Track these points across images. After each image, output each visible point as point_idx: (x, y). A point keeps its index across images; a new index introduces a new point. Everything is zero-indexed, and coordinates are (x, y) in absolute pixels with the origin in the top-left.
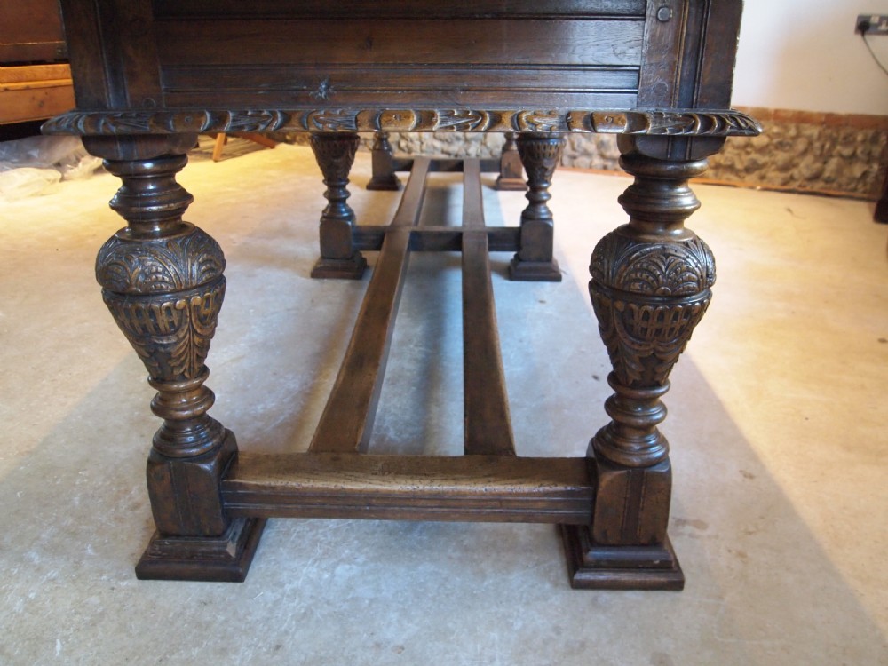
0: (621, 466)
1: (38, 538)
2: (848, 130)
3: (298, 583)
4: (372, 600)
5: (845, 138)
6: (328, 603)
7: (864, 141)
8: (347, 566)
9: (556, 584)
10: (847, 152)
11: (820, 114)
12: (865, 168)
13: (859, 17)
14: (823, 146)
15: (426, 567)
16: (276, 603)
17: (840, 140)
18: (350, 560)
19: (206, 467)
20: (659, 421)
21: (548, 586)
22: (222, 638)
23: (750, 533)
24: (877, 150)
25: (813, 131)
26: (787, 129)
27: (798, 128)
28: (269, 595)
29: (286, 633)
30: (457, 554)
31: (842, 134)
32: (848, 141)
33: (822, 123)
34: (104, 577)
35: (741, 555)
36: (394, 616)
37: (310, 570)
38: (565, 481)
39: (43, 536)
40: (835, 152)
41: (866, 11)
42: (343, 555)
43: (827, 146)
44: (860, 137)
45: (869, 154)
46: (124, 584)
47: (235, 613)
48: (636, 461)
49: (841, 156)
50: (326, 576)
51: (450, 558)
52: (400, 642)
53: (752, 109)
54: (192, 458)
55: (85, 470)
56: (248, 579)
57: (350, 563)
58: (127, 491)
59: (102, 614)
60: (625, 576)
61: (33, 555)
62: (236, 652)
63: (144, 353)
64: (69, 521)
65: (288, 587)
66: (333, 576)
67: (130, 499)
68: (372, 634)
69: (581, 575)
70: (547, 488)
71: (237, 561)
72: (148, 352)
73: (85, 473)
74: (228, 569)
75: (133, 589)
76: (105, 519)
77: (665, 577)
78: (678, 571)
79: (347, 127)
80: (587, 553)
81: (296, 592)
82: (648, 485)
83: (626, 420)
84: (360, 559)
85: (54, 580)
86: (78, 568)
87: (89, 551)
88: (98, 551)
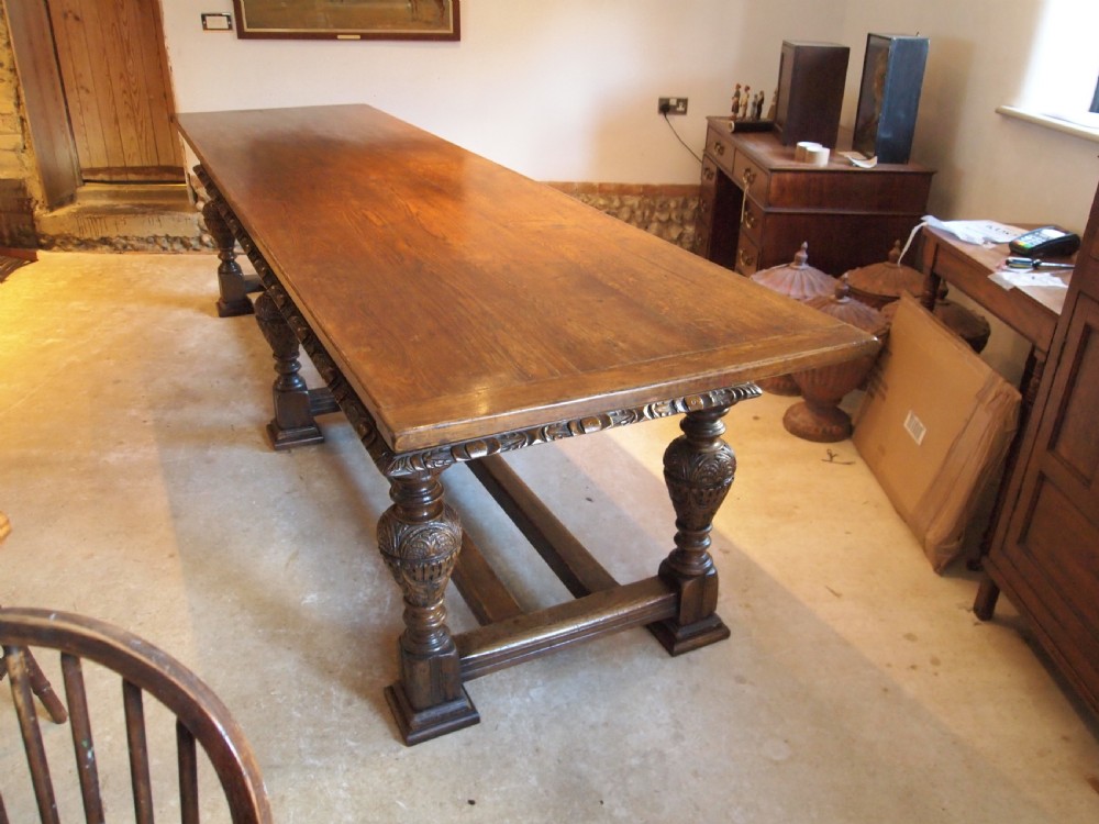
0: (692, 577)
2: (663, 198)
3: (514, 711)
4: (568, 704)
5: (661, 206)
6: (544, 715)
7: (676, 208)
8: (535, 690)
9: (662, 657)
10: (664, 217)
11: (638, 186)
12: (681, 230)
13: (661, 100)
14: (643, 214)
15: (582, 674)
16: (512, 727)
17: (657, 207)
18: (533, 686)
19: (452, 654)
20: (708, 546)
21: (659, 660)
22: (500, 758)
23: (745, 591)
24: (688, 214)
25: (634, 201)
26: (612, 201)
27: (620, 199)
28: (504, 725)
29: (535, 741)
30: (594, 659)
31: (658, 202)
32: (663, 208)
33: (640, 194)
34: (383, 755)
35: (747, 606)
36: (587, 708)
37: (515, 701)
38: (657, 595)
40: (653, 219)
41: (666, 95)
42: (527, 684)
43: (647, 213)
44: (673, 204)
45: (682, 218)
46: (401, 753)
47: (493, 742)
48: (698, 572)
49: (660, 221)
50: (528, 700)
51: (592, 663)
52: (604, 721)
53: (579, 184)
54: (442, 652)
55: (273, 690)
56: (482, 720)
57: (534, 687)
58: (329, 694)
59: (408, 776)
60: (700, 639)
61: (311, 761)
62: (515, 762)
63: (422, 591)
64: (310, 730)
65: (510, 715)
66: (532, 699)
67: (338, 699)
68: (584, 723)
69: (677, 648)
70: (652, 602)
71: (473, 710)
72: (426, 591)
73: (278, 692)
74: (470, 717)
75: (412, 754)
76: (336, 719)
77: (721, 632)
78: (726, 627)
79: (566, 436)
80: (677, 631)
81: (518, 716)
82: (708, 584)
83: (689, 549)
84: (540, 682)
85: (348, 770)
86: (356, 757)
87: (352, 744)
88: (357, 741)
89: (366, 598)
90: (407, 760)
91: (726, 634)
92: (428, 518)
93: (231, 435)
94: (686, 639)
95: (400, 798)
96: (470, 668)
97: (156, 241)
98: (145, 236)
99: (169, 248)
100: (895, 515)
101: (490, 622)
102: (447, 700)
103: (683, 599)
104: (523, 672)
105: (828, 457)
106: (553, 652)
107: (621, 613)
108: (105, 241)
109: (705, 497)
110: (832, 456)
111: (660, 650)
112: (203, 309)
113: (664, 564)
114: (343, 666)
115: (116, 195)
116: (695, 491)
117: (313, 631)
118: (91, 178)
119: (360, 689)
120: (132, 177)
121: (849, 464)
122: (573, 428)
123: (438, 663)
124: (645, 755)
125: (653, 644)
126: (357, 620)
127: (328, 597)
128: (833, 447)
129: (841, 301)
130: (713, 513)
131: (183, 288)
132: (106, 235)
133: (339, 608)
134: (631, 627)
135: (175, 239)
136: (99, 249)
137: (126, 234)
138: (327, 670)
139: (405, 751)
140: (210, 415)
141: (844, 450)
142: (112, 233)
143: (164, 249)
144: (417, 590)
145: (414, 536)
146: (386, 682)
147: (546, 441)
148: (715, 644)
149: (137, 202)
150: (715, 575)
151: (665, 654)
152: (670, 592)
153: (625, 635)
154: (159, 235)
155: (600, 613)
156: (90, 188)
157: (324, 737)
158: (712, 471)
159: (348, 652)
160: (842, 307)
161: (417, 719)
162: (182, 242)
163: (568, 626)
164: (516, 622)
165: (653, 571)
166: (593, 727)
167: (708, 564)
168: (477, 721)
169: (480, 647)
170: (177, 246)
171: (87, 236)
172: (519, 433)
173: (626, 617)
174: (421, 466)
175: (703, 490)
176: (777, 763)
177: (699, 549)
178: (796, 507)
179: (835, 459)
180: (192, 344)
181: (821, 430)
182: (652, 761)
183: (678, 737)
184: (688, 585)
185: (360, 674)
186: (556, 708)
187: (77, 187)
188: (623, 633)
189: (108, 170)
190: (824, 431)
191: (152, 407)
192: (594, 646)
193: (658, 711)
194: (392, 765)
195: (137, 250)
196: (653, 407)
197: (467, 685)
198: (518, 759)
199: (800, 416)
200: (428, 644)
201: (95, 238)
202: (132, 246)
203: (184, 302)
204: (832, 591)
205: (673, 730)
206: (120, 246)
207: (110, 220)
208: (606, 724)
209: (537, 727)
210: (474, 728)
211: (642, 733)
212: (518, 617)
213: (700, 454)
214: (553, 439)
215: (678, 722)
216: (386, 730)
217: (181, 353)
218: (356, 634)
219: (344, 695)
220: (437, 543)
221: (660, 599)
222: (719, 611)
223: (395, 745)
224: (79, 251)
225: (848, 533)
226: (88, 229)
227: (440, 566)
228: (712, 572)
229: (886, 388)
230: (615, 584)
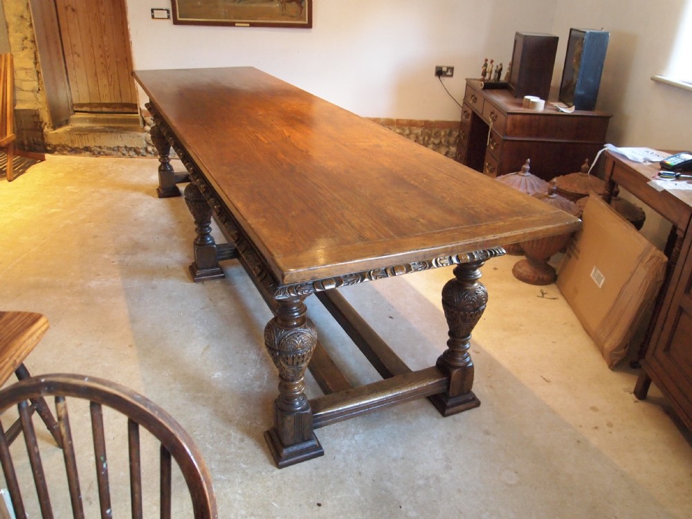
0: (459, 367)
1: (212, 469)
2: (436, 130)
3: (345, 448)
4: (379, 445)
5: (435, 134)
6: (363, 451)
7: (444, 136)
8: (358, 436)
9: (438, 418)
10: (437, 141)
11: (421, 121)
12: (447, 149)
13: (437, 68)
14: (424, 139)
15: (387, 426)
16: (344, 458)
17: (433, 135)
18: (358, 433)
19: (308, 411)
20: (468, 349)
21: (435, 419)
22: (336, 477)
23: (489, 377)
24: (452, 140)
25: (419, 131)
26: (404, 130)
27: (410, 129)
28: (339, 457)
29: (358, 468)
30: (395, 418)
31: (434, 131)
32: (437, 135)
33: (422, 126)
34: (263, 474)
35: (491, 387)
36: (391, 448)
37: (346, 442)
38: (435, 379)
39: (213, 467)
40: (430, 142)
41: (440, 65)
42: (353, 432)
43: (426, 139)
44: (443, 133)
45: (448, 142)
46: (275, 473)
47: (332, 468)
48: (461, 364)
49: (434, 144)
50: (354, 442)
51: (394, 420)
52: (401, 456)
53: (384, 119)
54: (302, 410)
55: (195, 431)
56: (325, 453)
57: (358, 434)
58: (229, 435)
59: (279, 487)
60: (461, 407)
61: (219, 476)
62: (346, 480)
63: (291, 371)
64: (218, 457)
65: (343, 451)
66: (356, 441)
67: (235, 438)
68: (389, 457)
69: (447, 411)
70: (432, 382)
71: (320, 447)
72: (294, 371)
73: (197, 433)
74: (317, 452)
75: (282, 474)
76: (234, 450)
77: (474, 403)
78: (478, 400)
79: (384, 277)
80: (447, 401)
81: (348, 452)
82: (468, 372)
83: (456, 350)
84: (361, 431)
85: (242, 482)
86: (247, 474)
87: (243, 466)
88: (247, 464)
89: (251, 376)
90: (279, 477)
91: (478, 404)
92: (297, 326)
93: (167, 272)
94: (453, 406)
95: (274, 501)
96: (320, 420)
97: (118, 150)
98: (112, 147)
99: (127, 154)
100: (584, 332)
101: (331, 392)
102: (304, 441)
103: (451, 382)
104: (350, 425)
105: (541, 295)
106: (369, 412)
107: (413, 388)
108: (87, 149)
109: (468, 317)
110: (543, 294)
111: (436, 413)
112: (148, 193)
113: (440, 359)
114: (238, 418)
115: (94, 121)
116: (462, 313)
117: (219, 395)
118: (79, 109)
119: (249, 432)
120: (105, 109)
121: (554, 299)
122: (389, 272)
123: (300, 417)
124: (427, 479)
125: (432, 409)
126: (246, 389)
127: (229, 374)
128: (544, 288)
129: (551, 196)
130: (472, 328)
131: (136, 180)
132: (87, 145)
133: (235, 381)
134: (418, 398)
135: (131, 148)
136: (83, 154)
137: (100, 145)
138: (228, 420)
139: (278, 471)
140: (153, 259)
141: (551, 290)
142: (91, 144)
143: (124, 154)
144: (288, 370)
145: (288, 337)
146: (265, 428)
147: (371, 280)
148: (470, 411)
149: (107, 125)
150: (472, 367)
151: (440, 415)
152: (444, 377)
153: (414, 403)
154: (121, 146)
155: (399, 388)
156: (78, 115)
157: (227, 461)
158: (473, 301)
159: (241, 408)
160: (552, 200)
161: (285, 452)
162: (135, 151)
163: (380, 396)
164: (348, 393)
165: (432, 362)
166: (394, 460)
167: (468, 360)
168: (322, 454)
169: (325, 408)
170: (132, 153)
171: (76, 145)
172: (355, 274)
173: (416, 392)
174: (294, 293)
175: (467, 313)
176: (510, 486)
177: (462, 350)
178: (521, 325)
179: (545, 296)
180: (142, 214)
181: (536, 277)
182: (431, 482)
183: (448, 468)
184: (455, 372)
185: (248, 422)
186: (372, 447)
187: (70, 115)
188: (413, 402)
189: (89, 105)
190: (539, 278)
191: (118, 253)
192: (395, 409)
193: (435, 451)
194: (269, 480)
195: (107, 155)
196: (438, 260)
197: (316, 431)
198: (347, 478)
199: (524, 268)
200: (293, 405)
201: (81, 147)
202: (104, 152)
203: (136, 188)
204: (544, 379)
205: (445, 463)
206: (96, 152)
207: (91, 136)
208: (403, 458)
209: (359, 459)
210: (319, 458)
211: (425, 464)
212: (349, 390)
213: (465, 290)
214: (376, 278)
215: (448, 458)
216: (265, 458)
217: (135, 220)
218: (246, 398)
219: (239, 436)
220: (302, 342)
221: (437, 381)
222: (473, 390)
223: (271, 467)
224: (71, 155)
225: (554, 342)
226: (77, 141)
227: (303, 356)
228: (471, 364)
229: (579, 252)
230: (408, 370)
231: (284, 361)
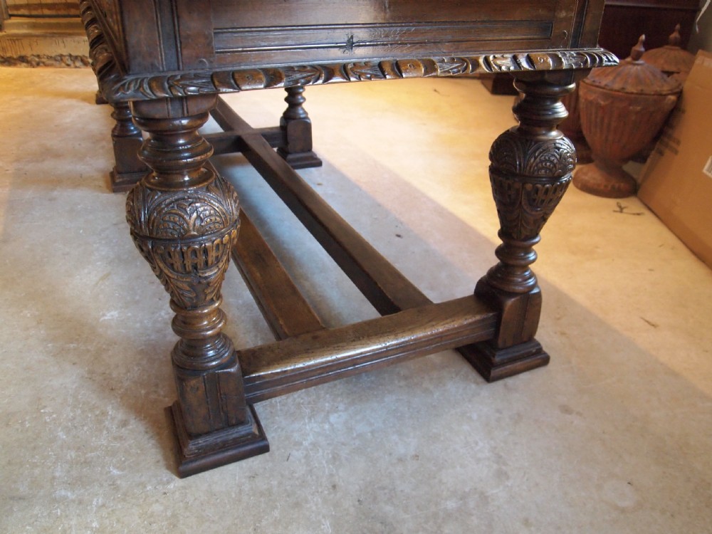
0: (514, 294)
1: (54, 478)
3: (311, 438)
4: (372, 432)
6: (343, 444)
8: (336, 415)
9: (477, 384)
15: (390, 399)
16: (307, 457)
18: (335, 410)
19: (232, 370)
20: (533, 261)
21: (473, 386)
22: (288, 496)
23: (559, 319)
28: (297, 454)
29: (332, 475)
30: (403, 383)
34: (149, 487)
35: (563, 334)
36: (395, 437)
37: (312, 426)
38: (474, 315)
39: (57, 474)
42: (327, 408)
46: (171, 486)
47: (282, 476)
50: (327, 426)
51: (401, 387)
52: (414, 453)
54: (220, 366)
55: (45, 407)
56: (272, 448)
57: (336, 412)
58: (104, 413)
59: (174, 516)
60: (518, 365)
61: (63, 493)
62: (307, 502)
63: (186, 287)
64: (72, 454)
65: (306, 443)
66: (332, 425)
67: (113, 419)
68: (390, 454)
69: (494, 372)
70: (470, 321)
71: (262, 436)
72: (191, 286)
73: (47, 410)
74: (257, 445)
75: (184, 488)
76: (105, 443)
77: (539, 358)
78: (545, 353)
79: (376, 76)
80: (494, 357)
81: (315, 445)
82: (531, 303)
83: (511, 262)
84: (341, 407)
85: (103, 505)
86: (117, 488)
87: (115, 472)
88: (123, 469)
90: (177, 495)
91: (545, 360)
92: (191, 183)
94: (503, 364)
96: (258, 387)
97: (62, 60)
98: (53, 55)
99: (72, 65)
100: (693, 257)
102: (229, 425)
103: (503, 320)
104: (322, 395)
105: (618, 209)
106: (358, 374)
107: (435, 331)
108: (23, 60)
109: (541, 196)
110: (620, 207)
111: (473, 375)
112: (85, 99)
113: (481, 284)
114: (126, 384)
115: (34, 26)
116: (529, 186)
117: (104, 347)
118: (15, 13)
119: (139, 409)
120: (47, 12)
121: (638, 214)
122: (387, 68)
123: (215, 381)
124: (464, 497)
125: (466, 368)
126: (153, 337)
127: (129, 314)
128: (623, 202)
129: (637, 62)
130: (544, 220)
131: (74, 87)
132: (23, 53)
133: (138, 325)
134: (444, 348)
135: (76, 57)
136: (19, 65)
137: (39, 53)
138: (107, 387)
139: (179, 482)
140: (66, 167)
141: (632, 204)
142: (27, 52)
143: (68, 65)
144: (180, 285)
145: (167, 206)
146: (168, 402)
148: (532, 371)
149: (49, 31)
150: (539, 295)
151: (480, 379)
152: (490, 312)
153: (435, 358)
154: (64, 54)
155: (412, 330)
156: (14, 20)
157: (87, 463)
158: (552, 162)
159: (136, 369)
160: (639, 68)
161: (192, 447)
162: (82, 61)
163: (374, 343)
164: (315, 338)
165: (468, 289)
166: (400, 460)
167: (531, 282)
168: (265, 449)
169: (270, 364)
170: (78, 63)
171: (9, 55)
172: (313, 67)
173: (440, 337)
174: (163, 90)
175: (539, 186)
176: (623, 511)
177: (523, 262)
178: (597, 247)
179: (625, 210)
180: (68, 120)
181: (610, 187)
182: (472, 504)
183: (501, 475)
184: (510, 302)
185: (143, 392)
186: (360, 436)
187: (4, 19)
188: (432, 356)
189: (28, 6)
190: (613, 187)
191: (18, 160)
192: (403, 369)
193: (477, 443)
194: (157, 501)
195: (46, 65)
198: (310, 497)
199: (590, 174)
200: (204, 355)
201: (15, 57)
202: (43, 63)
203: (71, 95)
204: (647, 322)
205: (495, 466)
206: (34, 63)
207: (26, 42)
208: (416, 457)
209: (335, 458)
210: (260, 457)
211: (458, 468)
212: (319, 333)
213: (537, 142)
214: (359, 79)
215: (500, 457)
216: (160, 457)
217: (56, 126)
218: (148, 352)
219: (120, 416)
220: (198, 216)
221: (478, 317)
222: (537, 337)
223: (166, 475)
224: (4, 66)
225: (651, 270)
226: (9, 48)
227: (206, 251)
228: (535, 291)
229: (678, 143)
230: (426, 301)
231: (164, 261)
